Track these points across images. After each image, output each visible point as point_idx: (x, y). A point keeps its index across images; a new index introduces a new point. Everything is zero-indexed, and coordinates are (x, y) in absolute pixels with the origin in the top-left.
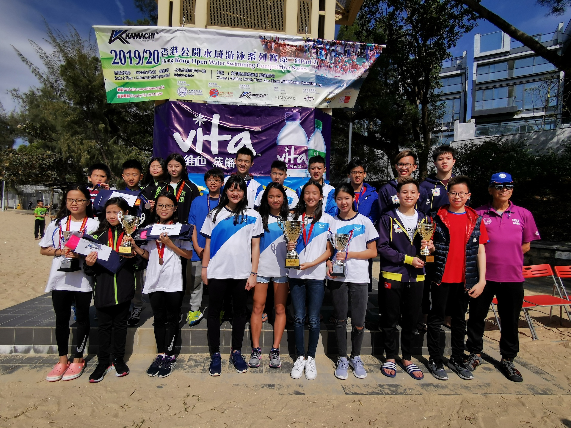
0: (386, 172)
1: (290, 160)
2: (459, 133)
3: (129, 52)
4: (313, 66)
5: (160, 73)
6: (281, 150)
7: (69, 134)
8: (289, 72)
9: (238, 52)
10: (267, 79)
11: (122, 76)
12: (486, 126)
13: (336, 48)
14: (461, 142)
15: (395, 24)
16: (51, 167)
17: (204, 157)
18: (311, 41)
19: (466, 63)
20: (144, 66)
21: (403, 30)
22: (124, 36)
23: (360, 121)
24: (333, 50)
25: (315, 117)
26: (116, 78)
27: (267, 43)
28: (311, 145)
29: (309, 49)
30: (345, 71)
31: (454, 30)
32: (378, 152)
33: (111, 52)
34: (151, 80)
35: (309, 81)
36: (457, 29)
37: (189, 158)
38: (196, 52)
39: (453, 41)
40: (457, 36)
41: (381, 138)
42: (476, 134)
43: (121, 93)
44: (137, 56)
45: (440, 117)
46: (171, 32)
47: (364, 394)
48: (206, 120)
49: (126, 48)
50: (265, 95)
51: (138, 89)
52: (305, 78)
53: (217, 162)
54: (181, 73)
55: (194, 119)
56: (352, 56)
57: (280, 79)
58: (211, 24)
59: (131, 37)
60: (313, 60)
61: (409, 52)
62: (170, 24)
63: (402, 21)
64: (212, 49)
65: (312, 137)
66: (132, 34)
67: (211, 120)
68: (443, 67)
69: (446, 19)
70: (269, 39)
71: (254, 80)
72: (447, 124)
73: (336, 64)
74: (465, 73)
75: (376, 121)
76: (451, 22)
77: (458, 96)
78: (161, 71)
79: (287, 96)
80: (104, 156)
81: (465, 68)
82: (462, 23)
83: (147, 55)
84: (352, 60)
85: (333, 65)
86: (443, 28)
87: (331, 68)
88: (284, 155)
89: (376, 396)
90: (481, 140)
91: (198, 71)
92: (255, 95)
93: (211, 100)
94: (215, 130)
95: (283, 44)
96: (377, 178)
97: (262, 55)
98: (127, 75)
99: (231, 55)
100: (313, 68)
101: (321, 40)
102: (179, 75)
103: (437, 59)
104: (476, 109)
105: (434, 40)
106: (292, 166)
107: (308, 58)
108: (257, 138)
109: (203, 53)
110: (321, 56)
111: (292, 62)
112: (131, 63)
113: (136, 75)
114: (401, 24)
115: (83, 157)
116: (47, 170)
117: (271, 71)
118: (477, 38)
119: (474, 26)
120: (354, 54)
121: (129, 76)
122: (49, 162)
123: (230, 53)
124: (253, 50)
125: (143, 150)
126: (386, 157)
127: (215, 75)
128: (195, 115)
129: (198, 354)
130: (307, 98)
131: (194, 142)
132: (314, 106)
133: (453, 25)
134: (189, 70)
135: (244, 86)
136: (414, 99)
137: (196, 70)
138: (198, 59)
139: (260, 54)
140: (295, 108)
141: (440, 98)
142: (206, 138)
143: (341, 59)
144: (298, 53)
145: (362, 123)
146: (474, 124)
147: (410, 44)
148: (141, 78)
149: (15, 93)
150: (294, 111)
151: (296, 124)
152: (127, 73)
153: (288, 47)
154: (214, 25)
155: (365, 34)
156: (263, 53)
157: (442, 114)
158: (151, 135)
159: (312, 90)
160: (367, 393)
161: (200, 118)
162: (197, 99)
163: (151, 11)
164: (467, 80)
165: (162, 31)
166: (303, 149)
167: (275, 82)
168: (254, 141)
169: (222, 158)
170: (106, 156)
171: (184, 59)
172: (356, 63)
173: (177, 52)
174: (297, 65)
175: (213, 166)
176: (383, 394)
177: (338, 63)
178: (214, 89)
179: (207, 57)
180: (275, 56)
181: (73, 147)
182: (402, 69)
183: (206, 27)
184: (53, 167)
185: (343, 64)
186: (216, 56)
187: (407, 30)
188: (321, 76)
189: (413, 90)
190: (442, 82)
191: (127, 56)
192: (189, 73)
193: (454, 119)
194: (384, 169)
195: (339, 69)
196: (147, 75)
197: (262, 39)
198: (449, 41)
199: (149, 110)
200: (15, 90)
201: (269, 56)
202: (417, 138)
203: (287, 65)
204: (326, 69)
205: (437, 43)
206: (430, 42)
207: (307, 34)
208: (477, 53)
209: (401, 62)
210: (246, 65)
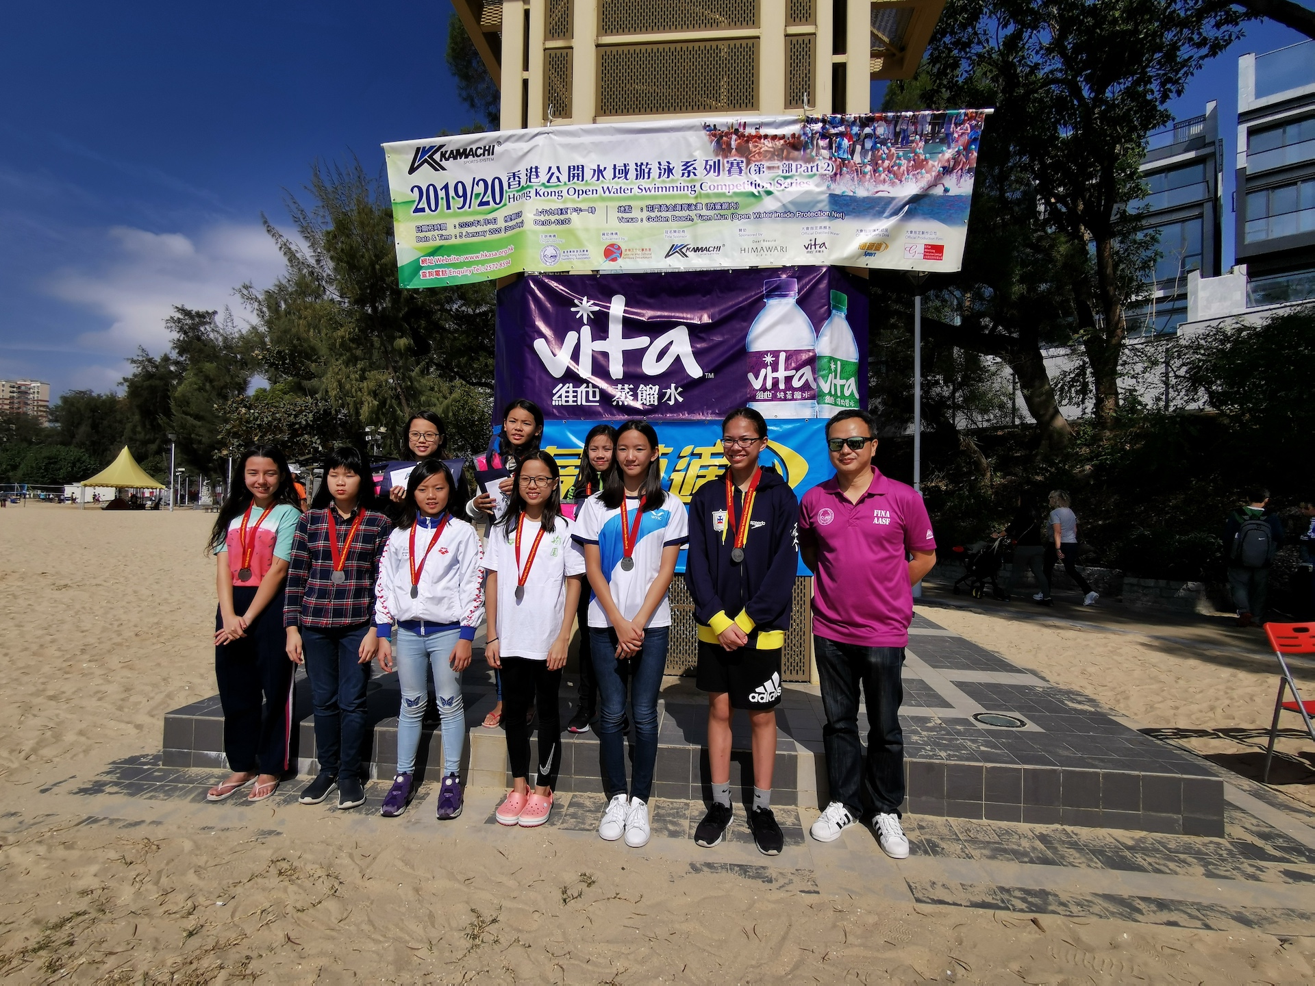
0: (1010, 405)
1: (776, 382)
2: (1201, 303)
3: (446, 187)
4: (823, 176)
5: (506, 221)
6: (757, 362)
7: (340, 361)
8: (769, 193)
9: (659, 163)
10: (722, 212)
11: (429, 234)
12: (1279, 280)
13: (874, 130)
14: (1208, 323)
15: (1020, 61)
16: (309, 428)
17: (594, 386)
18: (816, 121)
19: (1215, 129)
20: (474, 212)
21: (1040, 74)
22: (437, 157)
23: (941, 291)
24: (868, 136)
25: (830, 286)
26: (420, 240)
27: (720, 139)
28: (824, 347)
29: (812, 138)
30: (899, 177)
31: (1178, 53)
32: (989, 360)
33: (412, 191)
34: (489, 237)
35: (816, 209)
36: (1185, 52)
37: (565, 388)
38: (576, 172)
39: (1176, 82)
40: (1185, 69)
41: (995, 327)
42: (1249, 301)
43: (429, 267)
44: (461, 193)
45: (1145, 266)
46: (527, 138)
47: (961, 905)
48: (597, 308)
49: (439, 179)
50: (719, 248)
51: (462, 258)
52: (806, 204)
53: (622, 395)
54: (547, 217)
55: (573, 309)
56: (912, 142)
57: (750, 211)
58: (605, 114)
59: (449, 157)
60: (823, 161)
61: (1057, 122)
62: (525, 125)
63: (1037, 53)
64: (607, 163)
65: (826, 329)
66: (452, 151)
67: (608, 308)
68: (1149, 148)
69: (1155, 32)
70: (726, 130)
71: (695, 218)
72: (1167, 284)
73: (877, 163)
74: (1213, 154)
75: (979, 288)
76: (1169, 36)
77: (1196, 212)
78: (509, 218)
79: (765, 245)
80: (404, 401)
81: (1213, 143)
82: (1200, 34)
83: (480, 189)
84: (914, 151)
85: (869, 168)
86: (1148, 52)
87: (864, 174)
88: (763, 372)
89: (990, 912)
90: (1268, 314)
91: (581, 210)
92: (696, 250)
93: (607, 267)
94: (615, 329)
95: (755, 136)
96: (987, 421)
97: (709, 163)
98: (441, 232)
99: (646, 171)
100: (823, 179)
101: (839, 116)
102: (543, 223)
103: (1134, 129)
104: (1248, 240)
105: (1122, 86)
106: (782, 395)
107: (810, 160)
108: (703, 340)
109: (588, 174)
110: (841, 152)
111: (776, 171)
112: (449, 207)
113: (458, 230)
114: (1035, 59)
115: (366, 404)
116: (302, 435)
117: (731, 197)
118: (1247, 65)
119: (1233, 37)
120: (918, 137)
121: (443, 232)
122: (306, 418)
123: (643, 167)
124: (691, 155)
125: (473, 384)
126: (1008, 371)
127: (614, 215)
128: (576, 301)
129: (588, 794)
130: (812, 246)
131: (575, 356)
132: (828, 263)
133: (1176, 43)
134: (562, 212)
135: (675, 232)
136: (1076, 230)
137: (575, 210)
138: (580, 186)
139: (707, 161)
140: (784, 269)
141: (1144, 222)
142: (600, 346)
143: (887, 151)
144: (789, 153)
145: (946, 296)
146: (1244, 278)
147: (1061, 104)
148: (468, 235)
149: (245, 292)
150: (784, 276)
151: (787, 304)
152: (441, 227)
153: (766, 142)
154: (611, 114)
155: (946, 94)
156: (713, 159)
157: (1151, 259)
158: (491, 353)
159: (823, 229)
160: (968, 904)
161: (585, 307)
162: (579, 266)
163: (488, 104)
164: (1221, 170)
165: (508, 139)
166: (804, 357)
167: (741, 217)
168: (698, 346)
169: (631, 386)
170: (407, 400)
171: (553, 189)
172: (922, 157)
173: (537, 176)
174: (786, 178)
175: (614, 403)
176: (1009, 909)
177: (880, 162)
178: (612, 245)
179: (598, 179)
180: (738, 164)
181: (348, 386)
182: (1042, 163)
183: (594, 122)
184: (312, 427)
185: (892, 164)
186: (615, 176)
187: (1052, 72)
188: (842, 196)
189: (1072, 211)
190: (1148, 184)
191: (442, 194)
192: (562, 217)
193: (1187, 268)
194: (1004, 399)
195: (883, 176)
196: (479, 229)
197: (710, 131)
198: (1163, 84)
199: (487, 303)
200: (246, 287)
201: (726, 165)
202: (1087, 321)
203: (764, 180)
204: (853, 179)
205: (1130, 93)
206: (1114, 91)
207: (806, 107)
208: (1247, 100)
209: (1039, 146)
210: (676, 189)
